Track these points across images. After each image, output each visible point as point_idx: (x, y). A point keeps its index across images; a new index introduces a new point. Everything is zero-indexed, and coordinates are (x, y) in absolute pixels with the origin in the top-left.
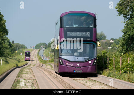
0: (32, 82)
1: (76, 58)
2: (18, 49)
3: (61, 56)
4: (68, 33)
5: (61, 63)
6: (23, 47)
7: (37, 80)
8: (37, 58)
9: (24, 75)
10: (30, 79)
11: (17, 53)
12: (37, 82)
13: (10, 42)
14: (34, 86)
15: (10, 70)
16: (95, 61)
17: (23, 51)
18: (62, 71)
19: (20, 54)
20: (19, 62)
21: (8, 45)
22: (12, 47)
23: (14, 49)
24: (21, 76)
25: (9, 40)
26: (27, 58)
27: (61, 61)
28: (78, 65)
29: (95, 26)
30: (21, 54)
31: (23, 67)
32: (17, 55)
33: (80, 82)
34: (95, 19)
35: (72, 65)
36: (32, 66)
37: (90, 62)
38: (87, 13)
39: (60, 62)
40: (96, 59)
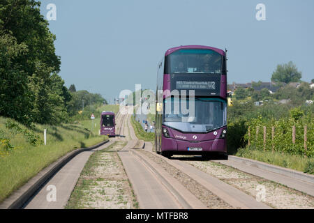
0: (118, 187)
1: (192, 125)
2: (85, 105)
3: (166, 123)
4: (178, 82)
5: (166, 134)
6: (97, 99)
7: (132, 182)
8: (130, 126)
9: (100, 169)
10: (113, 179)
11: (83, 114)
12: (130, 185)
13: (64, 89)
14: (124, 196)
15: (65, 157)
16: (225, 132)
17: (97, 110)
18: (168, 148)
19: (90, 117)
20: (87, 136)
21: (60, 95)
22: (69, 100)
23: (74, 104)
24: (93, 171)
25: (63, 83)
26: (106, 129)
27: (165, 131)
28: (195, 137)
29: (224, 72)
30: (93, 117)
31: (98, 149)
32: (83, 119)
33: (236, 187)
34: (224, 60)
35: (185, 138)
36: (120, 147)
37: (215, 133)
38: (210, 50)
39: (163, 133)
40: (225, 128)
